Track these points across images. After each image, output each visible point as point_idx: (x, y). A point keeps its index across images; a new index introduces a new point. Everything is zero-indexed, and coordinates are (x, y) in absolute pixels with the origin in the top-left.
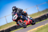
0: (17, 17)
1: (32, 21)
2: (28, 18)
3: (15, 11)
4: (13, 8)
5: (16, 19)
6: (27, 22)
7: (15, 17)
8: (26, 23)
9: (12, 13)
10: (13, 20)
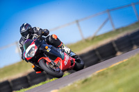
0: (36, 50)
1: (74, 59)
2: (63, 51)
3: (28, 37)
4: (23, 29)
5: (33, 55)
6: (63, 64)
7: (29, 52)
9: (20, 42)
10: (26, 59)
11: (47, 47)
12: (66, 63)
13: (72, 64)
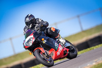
1: (68, 50)
2: (59, 42)
5: (31, 44)
6: (56, 54)
7: (28, 41)
8: (53, 54)
10: (25, 47)
11: (43, 39)
12: (58, 53)
13: (65, 54)
